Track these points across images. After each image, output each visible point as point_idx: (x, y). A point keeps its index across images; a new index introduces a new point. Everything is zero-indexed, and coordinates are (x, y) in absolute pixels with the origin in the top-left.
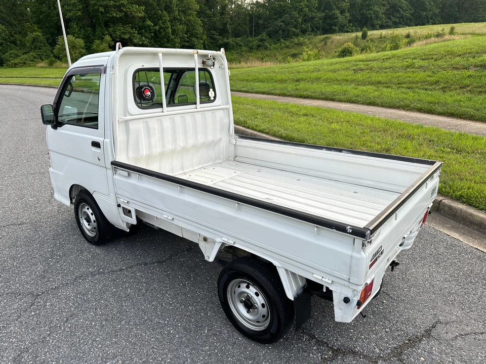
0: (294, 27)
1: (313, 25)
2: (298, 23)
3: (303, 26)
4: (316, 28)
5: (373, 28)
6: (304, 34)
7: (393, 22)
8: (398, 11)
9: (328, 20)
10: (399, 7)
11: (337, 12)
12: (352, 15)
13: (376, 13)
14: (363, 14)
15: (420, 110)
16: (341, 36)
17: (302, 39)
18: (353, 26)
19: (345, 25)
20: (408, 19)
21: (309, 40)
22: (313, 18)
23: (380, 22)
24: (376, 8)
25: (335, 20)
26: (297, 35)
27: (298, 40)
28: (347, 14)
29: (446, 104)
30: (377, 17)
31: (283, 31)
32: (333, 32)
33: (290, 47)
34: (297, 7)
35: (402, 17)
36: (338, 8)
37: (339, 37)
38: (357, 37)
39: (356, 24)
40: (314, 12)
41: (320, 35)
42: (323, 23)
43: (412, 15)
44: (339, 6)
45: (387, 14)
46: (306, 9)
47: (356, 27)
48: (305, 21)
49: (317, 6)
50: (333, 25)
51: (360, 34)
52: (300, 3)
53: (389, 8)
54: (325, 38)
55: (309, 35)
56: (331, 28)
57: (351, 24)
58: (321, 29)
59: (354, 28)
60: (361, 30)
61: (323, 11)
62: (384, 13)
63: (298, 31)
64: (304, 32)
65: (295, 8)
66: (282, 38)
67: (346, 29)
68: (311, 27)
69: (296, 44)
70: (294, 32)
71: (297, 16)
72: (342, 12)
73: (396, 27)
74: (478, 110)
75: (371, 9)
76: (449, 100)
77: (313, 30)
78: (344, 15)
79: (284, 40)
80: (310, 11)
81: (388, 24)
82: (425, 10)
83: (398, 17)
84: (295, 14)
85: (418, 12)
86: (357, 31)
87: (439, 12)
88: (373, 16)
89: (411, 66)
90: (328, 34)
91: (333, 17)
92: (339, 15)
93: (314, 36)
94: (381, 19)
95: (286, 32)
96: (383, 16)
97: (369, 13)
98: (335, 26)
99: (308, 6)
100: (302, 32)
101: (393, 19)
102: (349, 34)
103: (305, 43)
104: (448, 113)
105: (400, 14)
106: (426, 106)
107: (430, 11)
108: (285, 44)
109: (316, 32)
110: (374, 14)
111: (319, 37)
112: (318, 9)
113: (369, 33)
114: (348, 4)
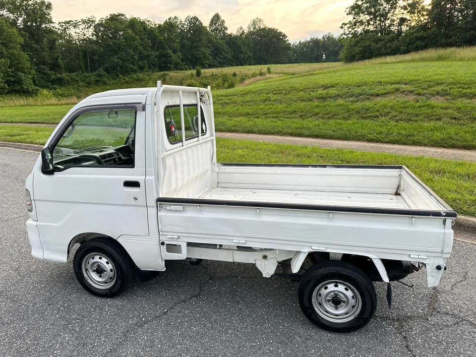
0: (131, 64)
1: (149, 63)
2: (134, 60)
3: (140, 63)
4: (153, 65)
5: (204, 67)
6: (142, 70)
7: (219, 62)
8: (221, 53)
9: (162, 58)
10: (222, 50)
11: (170, 51)
12: (184, 55)
13: (203, 53)
14: (192, 54)
15: (291, 135)
16: (177, 73)
17: (141, 75)
18: (186, 65)
19: (178, 64)
20: (229, 60)
21: (148, 76)
22: (148, 56)
23: (208, 62)
24: (203, 49)
25: (170, 59)
26: (135, 72)
27: (137, 76)
28: (180, 54)
29: (309, 129)
30: (205, 57)
31: (121, 67)
32: (169, 69)
33: (130, 82)
34: (131, 45)
35: (225, 58)
36: (171, 48)
37: (176, 74)
38: (192, 75)
39: (188, 63)
40: (149, 50)
41: (158, 72)
42: (158, 61)
43: (232, 56)
44: (171, 46)
45: (212, 55)
46: (141, 48)
47: (188, 65)
48: (141, 58)
49: (151, 45)
50: (167, 63)
51: (194, 72)
52: (134, 41)
53: (213, 50)
54: (163, 74)
55: (147, 71)
56: (166, 66)
57: (184, 63)
58: (157, 66)
59: (187, 66)
60: (195, 68)
61: (157, 50)
62: (210, 54)
63: (135, 67)
64: (141, 69)
65: (130, 47)
66: (120, 74)
67: (180, 67)
68: (148, 64)
69: (135, 80)
70: (132, 69)
71: (133, 53)
72: (174, 52)
73: (222, 67)
74: (334, 131)
75: (199, 50)
76: (311, 125)
77: (150, 67)
78: (176, 54)
79: (123, 75)
80: (145, 48)
81: (215, 63)
82: (242, 53)
83: (222, 58)
84: (131, 51)
85: (236, 55)
86: (190, 69)
87: (253, 55)
88: (202, 56)
89: (268, 99)
90: (164, 71)
91: (166, 56)
92: (172, 54)
93: (152, 72)
94: (208, 60)
95: (124, 69)
96: (210, 57)
97: (198, 54)
98: (170, 64)
99: (142, 45)
100: (139, 68)
101: (218, 59)
102: (184, 71)
103: (144, 78)
104: (313, 135)
105: (223, 55)
106: (294, 131)
107: (246, 54)
108: (125, 79)
109: (153, 69)
110: (202, 54)
111: (157, 73)
112: (152, 48)
113: (203, 71)
114: (179, 45)
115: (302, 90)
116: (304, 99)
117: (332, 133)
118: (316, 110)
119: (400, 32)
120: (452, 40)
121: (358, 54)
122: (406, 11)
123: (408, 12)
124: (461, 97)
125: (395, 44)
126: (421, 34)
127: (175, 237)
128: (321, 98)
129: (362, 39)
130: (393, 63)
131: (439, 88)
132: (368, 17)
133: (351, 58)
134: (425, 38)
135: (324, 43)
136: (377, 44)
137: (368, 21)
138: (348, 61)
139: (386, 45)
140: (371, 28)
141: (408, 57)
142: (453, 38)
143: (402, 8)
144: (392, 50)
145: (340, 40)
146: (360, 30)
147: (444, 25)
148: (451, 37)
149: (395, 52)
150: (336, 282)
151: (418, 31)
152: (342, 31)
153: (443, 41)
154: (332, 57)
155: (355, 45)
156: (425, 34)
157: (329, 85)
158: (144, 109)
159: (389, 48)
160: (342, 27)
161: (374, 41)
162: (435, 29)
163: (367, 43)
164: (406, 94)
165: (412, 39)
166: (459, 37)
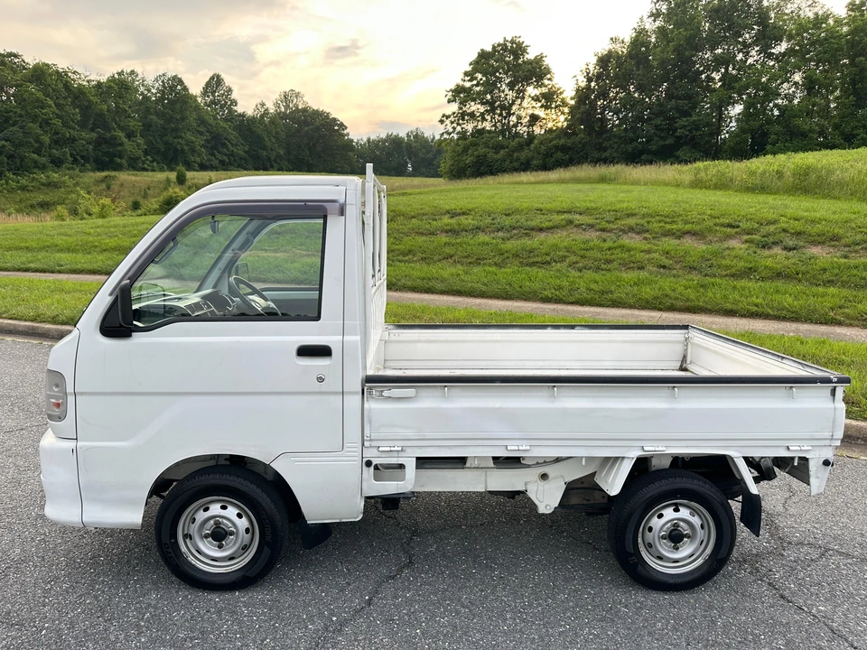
0: (34, 152)
1: (74, 152)
2: (42, 144)
3: (55, 151)
4: (82, 157)
5: (190, 168)
6: (59, 167)
7: (220, 161)
8: (224, 145)
9: (104, 146)
10: (226, 139)
11: (121, 134)
12: (149, 143)
13: (189, 143)
14: (166, 143)
15: (414, 289)
16: (136, 175)
17: (56, 175)
18: (153, 162)
19: (138, 159)
20: (241, 158)
21: (71, 177)
22: (73, 140)
23: (198, 159)
24: (189, 136)
25: (119, 148)
26: (43, 168)
27: (48, 177)
28: (140, 141)
29: (443, 280)
30: (193, 151)
31: (10, 157)
32: (118, 168)
33: (31, 188)
34: (36, 116)
35: (232, 155)
36: (122, 129)
37: (133, 178)
38: (168, 180)
39: (158, 159)
40: (74, 129)
41: (93, 171)
42: (94, 150)
43: (246, 152)
44: (122, 124)
45: (207, 147)
46: (58, 122)
47: (158, 163)
48: (57, 143)
49: (79, 119)
50: (115, 156)
51: (173, 176)
52: (42, 108)
53: (209, 138)
54: (106, 177)
55: (69, 169)
56: (112, 161)
57: (149, 157)
58: (92, 160)
59: (155, 164)
60: (172, 170)
61: (92, 130)
62: (203, 146)
63: (43, 160)
64: (57, 163)
65: (34, 119)
66: (8, 170)
67: (140, 165)
68: (71, 155)
69: (43, 184)
70: (36, 162)
71: (39, 131)
72: (129, 136)
73: (225, 170)
75: (181, 137)
76: (445, 274)
77: (75, 161)
78: (133, 141)
79: (14, 174)
80: (65, 125)
81: (213, 163)
82: (265, 148)
83: (226, 154)
84: (35, 128)
85: (254, 150)
86: (162, 170)
87: (285, 154)
88: (186, 148)
90: (108, 170)
91: (113, 142)
92: (125, 140)
93: (81, 171)
94: (199, 155)
95: (18, 161)
96: (203, 150)
97: (179, 143)
98: (121, 157)
99: (59, 117)
100: (53, 162)
101: (218, 156)
102: (150, 173)
103: (64, 182)
104: (453, 291)
105: (227, 149)
106: (419, 283)
107: (272, 150)
108: (18, 182)
109: (83, 165)
110: (187, 145)
111: (91, 174)
112: (83, 125)
113: (189, 175)
114: (140, 124)
115: (414, 217)
116: (421, 231)
117: (484, 288)
118: (448, 250)
119: (531, 136)
120: (607, 154)
121: (469, 167)
122: (539, 104)
123: (542, 106)
124: (665, 236)
125: (524, 155)
126: (562, 141)
127: (396, 449)
128: (450, 231)
129: (474, 145)
130: (532, 183)
131: (632, 221)
132: (482, 109)
133: (458, 173)
134: (570, 148)
135: (409, 145)
136: (497, 153)
137: (482, 114)
138: (455, 176)
139: (512, 156)
140: (488, 126)
142: (609, 151)
143: (533, 99)
144: (522, 163)
145: (440, 142)
146: (469, 127)
147: (596, 131)
148: (605, 150)
149: (525, 167)
150: (676, 504)
151: (558, 137)
152: (441, 129)
153: (596, 155)
154: (423, 170)
155: (463, 151)
156: (569, 142)
157: (458, 211)
158: (342, 212)
159: (516, 161)
160: (442, 122)
161: (493, 148)
162: (583, 136)
163: (482, 150)
164: (584, 230)
165: (551, 149)
166: (616, 151)
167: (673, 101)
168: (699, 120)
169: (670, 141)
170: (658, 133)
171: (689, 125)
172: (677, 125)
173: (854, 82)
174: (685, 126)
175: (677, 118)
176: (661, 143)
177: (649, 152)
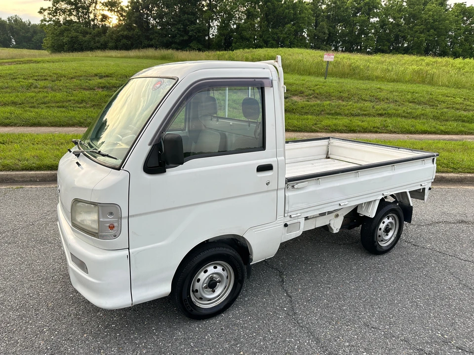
115: (73, 78)
116: (83, 87)
119: (105, 28)
120: (153, 42)
121: (66, 44)
122: (107, 8)
123: (108, 10)
125: (103, 39)
126: (125, 33)
127: (298, 215)
129: (66, 30)
130: (118, 57)
132: (69, 7)
133: (58, 48)
134: (131, 38)
135: (11, 27)
136: (85, 37)
137: (70, 11)
138: (56, 50)
139: (94, 39)
140: (74, 19)
141: (132, 53)
142: (154, 41)
143: (103, 4)
144: (102, 44)
145: (42, 26)
146: (61, 18)
147: (144, 28)
148: (151, 40)
149: (104, 47)
150: (388, 216)
151: (122, 30)
152: (41, 17)
153: (146, 42)
154: (25, 44)
155: (60, 34)
156: (130, 34)
159: (98, 42)
160: (40, 12)
161: (81, 33)
162: (137, 31)
163: (74, 34)
165: (119, 37)
166: (158, 41)
167: (186, 16)
168: (200, 27)
169: (186, 38)
170: (179, 32)
171: (195, 30)
172: (189, 29)
173: (267, 15)
174: (193, 30)
175: (189, 25)
176: (181, 38)
177: (175, 43)
